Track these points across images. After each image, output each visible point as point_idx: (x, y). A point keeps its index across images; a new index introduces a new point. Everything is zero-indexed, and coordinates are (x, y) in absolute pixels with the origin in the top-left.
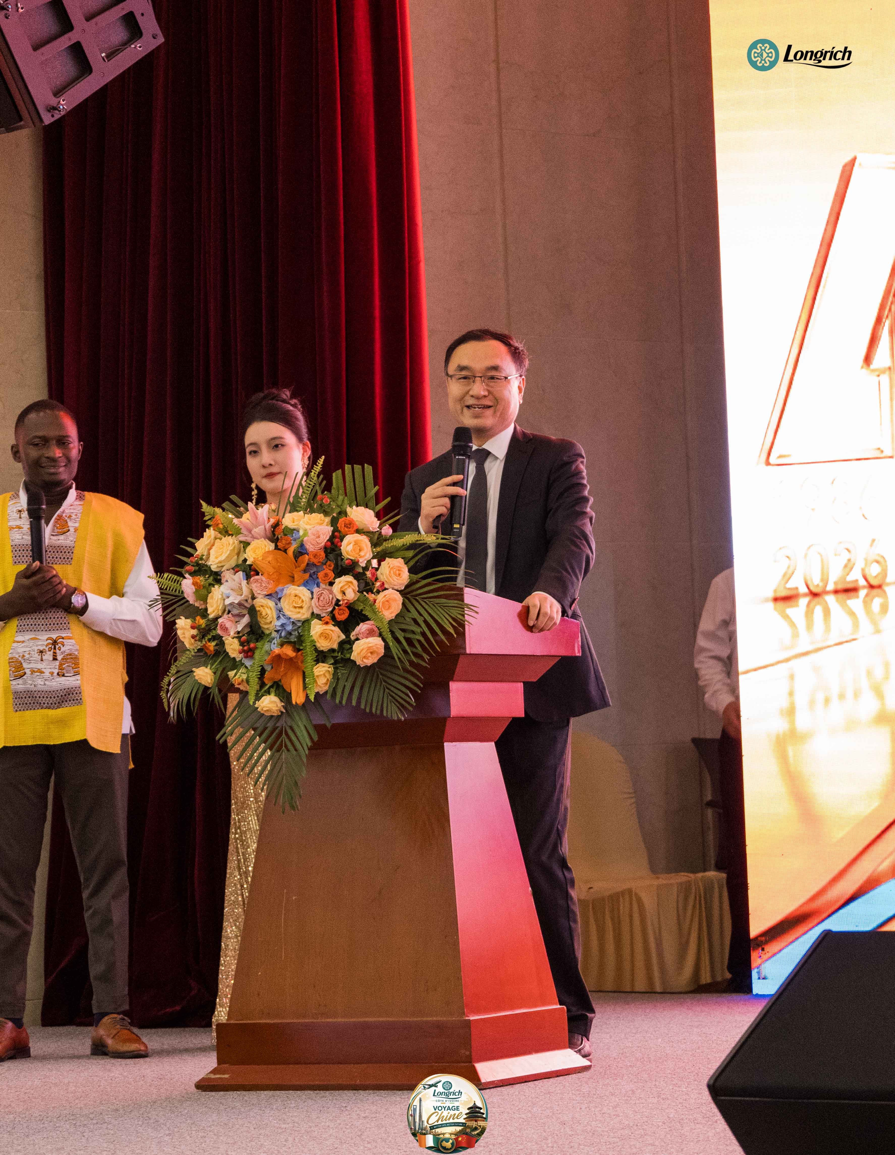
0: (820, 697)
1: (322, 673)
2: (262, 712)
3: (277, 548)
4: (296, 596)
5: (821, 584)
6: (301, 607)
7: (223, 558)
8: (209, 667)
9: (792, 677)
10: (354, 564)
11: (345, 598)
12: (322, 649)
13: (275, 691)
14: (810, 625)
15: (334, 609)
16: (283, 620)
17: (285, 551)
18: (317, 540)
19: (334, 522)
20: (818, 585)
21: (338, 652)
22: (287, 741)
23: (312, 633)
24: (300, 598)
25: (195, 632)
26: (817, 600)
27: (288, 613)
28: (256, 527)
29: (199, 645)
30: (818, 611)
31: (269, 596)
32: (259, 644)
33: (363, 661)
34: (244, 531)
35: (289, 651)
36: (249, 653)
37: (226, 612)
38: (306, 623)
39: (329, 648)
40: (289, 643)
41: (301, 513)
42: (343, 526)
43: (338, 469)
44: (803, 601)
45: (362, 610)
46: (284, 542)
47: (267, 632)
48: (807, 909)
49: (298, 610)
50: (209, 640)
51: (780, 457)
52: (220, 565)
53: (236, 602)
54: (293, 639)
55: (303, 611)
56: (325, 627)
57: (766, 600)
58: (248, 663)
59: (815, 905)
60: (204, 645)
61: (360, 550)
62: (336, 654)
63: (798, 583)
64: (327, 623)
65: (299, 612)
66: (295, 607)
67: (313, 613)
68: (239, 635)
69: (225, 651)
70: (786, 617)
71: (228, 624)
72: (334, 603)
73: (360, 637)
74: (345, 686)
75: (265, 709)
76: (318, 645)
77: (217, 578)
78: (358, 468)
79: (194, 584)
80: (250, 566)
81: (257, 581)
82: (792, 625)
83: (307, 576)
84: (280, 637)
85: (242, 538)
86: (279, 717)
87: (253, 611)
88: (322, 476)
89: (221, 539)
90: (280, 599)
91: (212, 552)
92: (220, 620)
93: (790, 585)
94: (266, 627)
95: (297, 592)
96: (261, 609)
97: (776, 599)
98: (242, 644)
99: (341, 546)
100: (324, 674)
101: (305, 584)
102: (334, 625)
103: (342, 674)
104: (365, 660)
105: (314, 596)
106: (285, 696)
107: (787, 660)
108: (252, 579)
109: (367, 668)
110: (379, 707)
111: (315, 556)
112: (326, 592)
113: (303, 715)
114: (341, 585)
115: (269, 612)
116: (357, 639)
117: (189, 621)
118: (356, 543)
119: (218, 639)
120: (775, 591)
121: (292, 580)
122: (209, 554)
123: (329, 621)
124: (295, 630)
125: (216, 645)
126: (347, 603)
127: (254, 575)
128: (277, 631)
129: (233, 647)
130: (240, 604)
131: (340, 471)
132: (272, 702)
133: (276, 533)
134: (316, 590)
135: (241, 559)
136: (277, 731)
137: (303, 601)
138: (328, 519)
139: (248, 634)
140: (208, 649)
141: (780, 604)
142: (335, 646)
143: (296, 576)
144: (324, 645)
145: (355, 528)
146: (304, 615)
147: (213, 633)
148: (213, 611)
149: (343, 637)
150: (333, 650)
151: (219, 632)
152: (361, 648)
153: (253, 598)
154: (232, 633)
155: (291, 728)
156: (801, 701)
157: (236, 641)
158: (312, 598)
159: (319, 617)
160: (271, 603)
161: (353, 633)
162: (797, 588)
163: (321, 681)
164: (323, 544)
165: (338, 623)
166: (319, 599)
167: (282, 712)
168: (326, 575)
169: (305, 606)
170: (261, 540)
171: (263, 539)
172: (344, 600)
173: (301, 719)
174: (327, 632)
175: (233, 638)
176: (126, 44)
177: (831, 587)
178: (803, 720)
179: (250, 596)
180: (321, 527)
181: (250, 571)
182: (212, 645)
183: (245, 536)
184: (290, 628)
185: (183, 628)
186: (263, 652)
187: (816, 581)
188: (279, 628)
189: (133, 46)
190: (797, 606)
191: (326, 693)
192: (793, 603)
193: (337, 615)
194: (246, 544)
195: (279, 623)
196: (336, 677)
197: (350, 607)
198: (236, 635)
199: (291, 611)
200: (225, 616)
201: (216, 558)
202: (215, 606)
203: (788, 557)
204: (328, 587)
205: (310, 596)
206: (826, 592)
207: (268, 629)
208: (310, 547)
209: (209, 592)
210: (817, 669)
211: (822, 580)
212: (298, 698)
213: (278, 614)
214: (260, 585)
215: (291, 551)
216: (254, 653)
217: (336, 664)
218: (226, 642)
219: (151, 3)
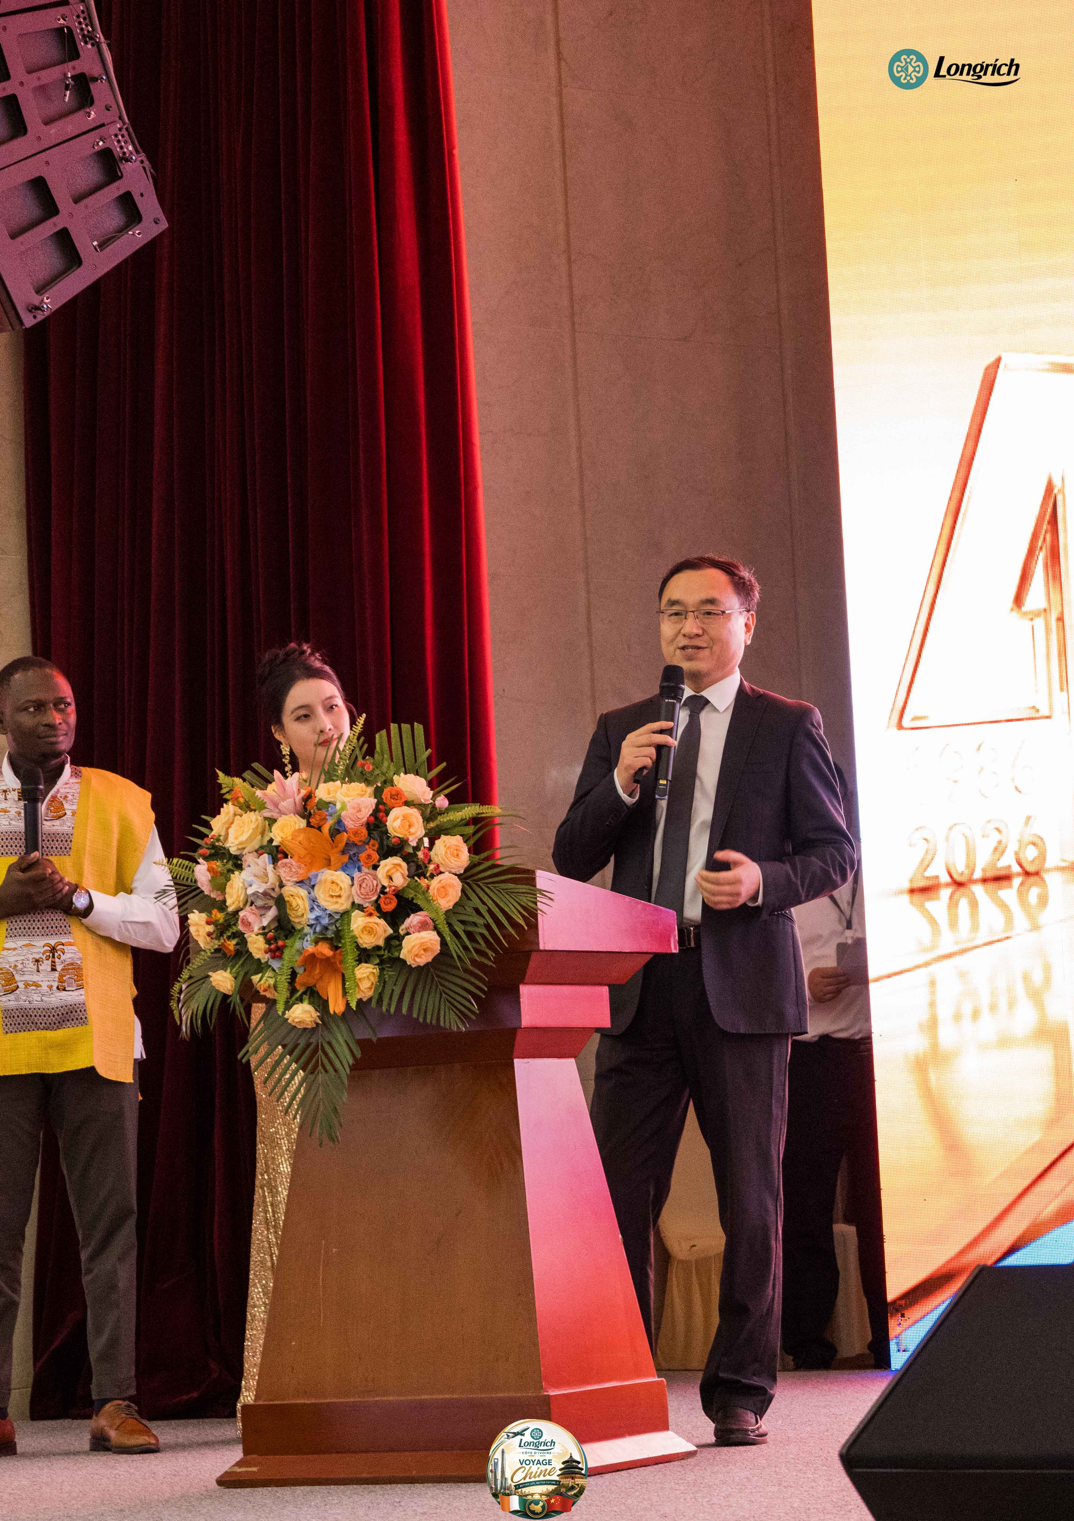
0: (967, 1008)
1: (365, 975)
2: (293, 1024)
3: (309, 824)
4: (333, 882)
5: (966, 872)
6: (339, 896)
7: (244, 838)
8: (228, 971)
9: (932, 984)
10: (403, 842)
11: (392, 884)
12: (364, 946)
13: (309, 998)
14: (953, 921)
15: (379, 896)
16: (317, 912)
17: (319, 829)
18: (358, 814)
19: (378, 793)
20: (962, 874)
21: (384, 950)
22: (324, 1058)
23: (353, 927)
24: (337, 885)
25: (210, 928)
26: (962, 890)
27: (323, 903)
28: (284, 800)
29: (216, 944)
30: (964, 904)
31: (300, 883)
32: (288, 942)
33: (414, 960)
34: (269, 805)
35: (325, 950)
36: (277, 952)
37: (249, 904)
38: (345, 914)
39: (373, 945)
40: (325, 939)
41: (338, 782)
42: (389, 796)
43: (383, 729)
44: (945, 893)
45: (413, 899)
46: (317, 817)
47: (298, 927)
48: (955, 1264)
49: (335, 899)
50: (229, 938)
51: (915, 719)
52: (240, 847)
53: (261, 891)
54: (330, 934)
55: (341, 900)
56: (368, 919)
57: (901, 892)
58: (275, 964)
60: (223, 944)
61: (410, 826)
62: (382, 952)
63: (938, 871)
64: (371, 915)
65: (337, 902)
66: (332, 896)
67: (353, 903)
68: (264, 931)
69: (248, 951)
70: (925, 913)
71: (251, 918)
72: (379, 891)
73: (411, 930)
74: (393, 990)
75: (296, 1020)
76: (360, 941)
77: (237, 863)
78: (405, 727)
79: (209, 870)
80: (277, 847)
81: (285, 865)
82: (933, 921)
83: (346, 858)
84: (315, 932)
85: (267, 814)
86: (313, 1030)
87: (281, 902)
88: (362, 739)
89: (241, 816)
90: (313, 887)
91: (231, 831)
92: (241, 914)
93: (928, 873)
94: (296, 920)
95: (334, 878)
96: (291, 899)
97: (912, 891)
98: (268, 942)
99: (386, 821)
100: (368, 977)
101: (344, 868)
102: (379, 917)
103: (390, 977)
104: (417, 960)
105: (355, 882)
106: (321, 1004)
107: (927, 964)
108: (280, 862)
109: (419, 968)
110: (435, 1016)
111: (356, 834)
112: (369, 878)
113: (343, 1027)
114: (388, 868)
115: (300, 902)
116: (408, 934)
117: (204, 916)
118: (405, 817)
119: (240, 936)
120: (911, 881)
121: (328, 863)
122: (227, 834)
123: (373, 912)
124: (332, 924)
125: (237, 944)
126: (394, 890)
127: (281, 859)
128: (311, 926)
129: (257, 946)
130: (265, 894)
131: (384, 732)
132: (305, 1012)
133: (308, 808)
134: (357, 875)
135: (267, 839)
136: (312, 1047)
137: (341, 889)
138: (370, 790)
139: (276, 929)
140: (227, 949)
141: (917, 897)
142: (381, 943)
143: (332, 859)
144: (367, 941)
145: (403, 800)
146: (343, 905)
147: (234, 929)
148: (232, 902)
149: (390, 931)
150: (378, 948)
151: (240, 927)
152: (413, 944)
153: (281, 886)
154: (256, 929)
155: (330, 1044)
156: (944, 1012)
157: (261, 939)
158: (353, 885)
159: (361, 908)
160: (303, 892)
161: (403, 927)
162: (937, 877)
163: (365, 985)
164: (365, 819)
165: (383, 915)
166: (360, 886)
167: (317, 1024)
168: (369, 856)
169: (344, 895)
170: (290, 815)
171: (292, 815)
172: (390, 887)
173: (341, 1032)
174: (371, 925)
175: (257, 935)
176: (122, 230)
177: (978, 875)
178: (947, 1035)
179: (277, 884)
180: (362, 799)
181: (277, 854)
182: (232, 944)
183: (271, 811)
184: (325, 921)
185: (197, 924)
186: (293, 951)
187: (960, 868)
188: (313, 922)
189: (130, 233)
190: (938, 898)
191: (370, 999)
192: (932, 894)
193: (382, 905)
194: (272, 821)
195: (312, 916)
196: (382, 980)
197: (399, 895)
198: (261, 931)
199: (327, 901)
200: (248, 908)
201: (236, 838)
202: (235, 897)
203: (925, 839)
204: (371, 871)
205: (350, 883)
206: (972, 881)
207: (299, 923)
208: (349, 824)
209: (228, 879)
210: (963, 975)
211: (967, 866)
212: (336, 1006)
213: (311, 905)
214: (289, 871)
215: (326, 828)
216: (282, 953)
217: (382, 964)
218: (249, 940)
219: (151, 180)
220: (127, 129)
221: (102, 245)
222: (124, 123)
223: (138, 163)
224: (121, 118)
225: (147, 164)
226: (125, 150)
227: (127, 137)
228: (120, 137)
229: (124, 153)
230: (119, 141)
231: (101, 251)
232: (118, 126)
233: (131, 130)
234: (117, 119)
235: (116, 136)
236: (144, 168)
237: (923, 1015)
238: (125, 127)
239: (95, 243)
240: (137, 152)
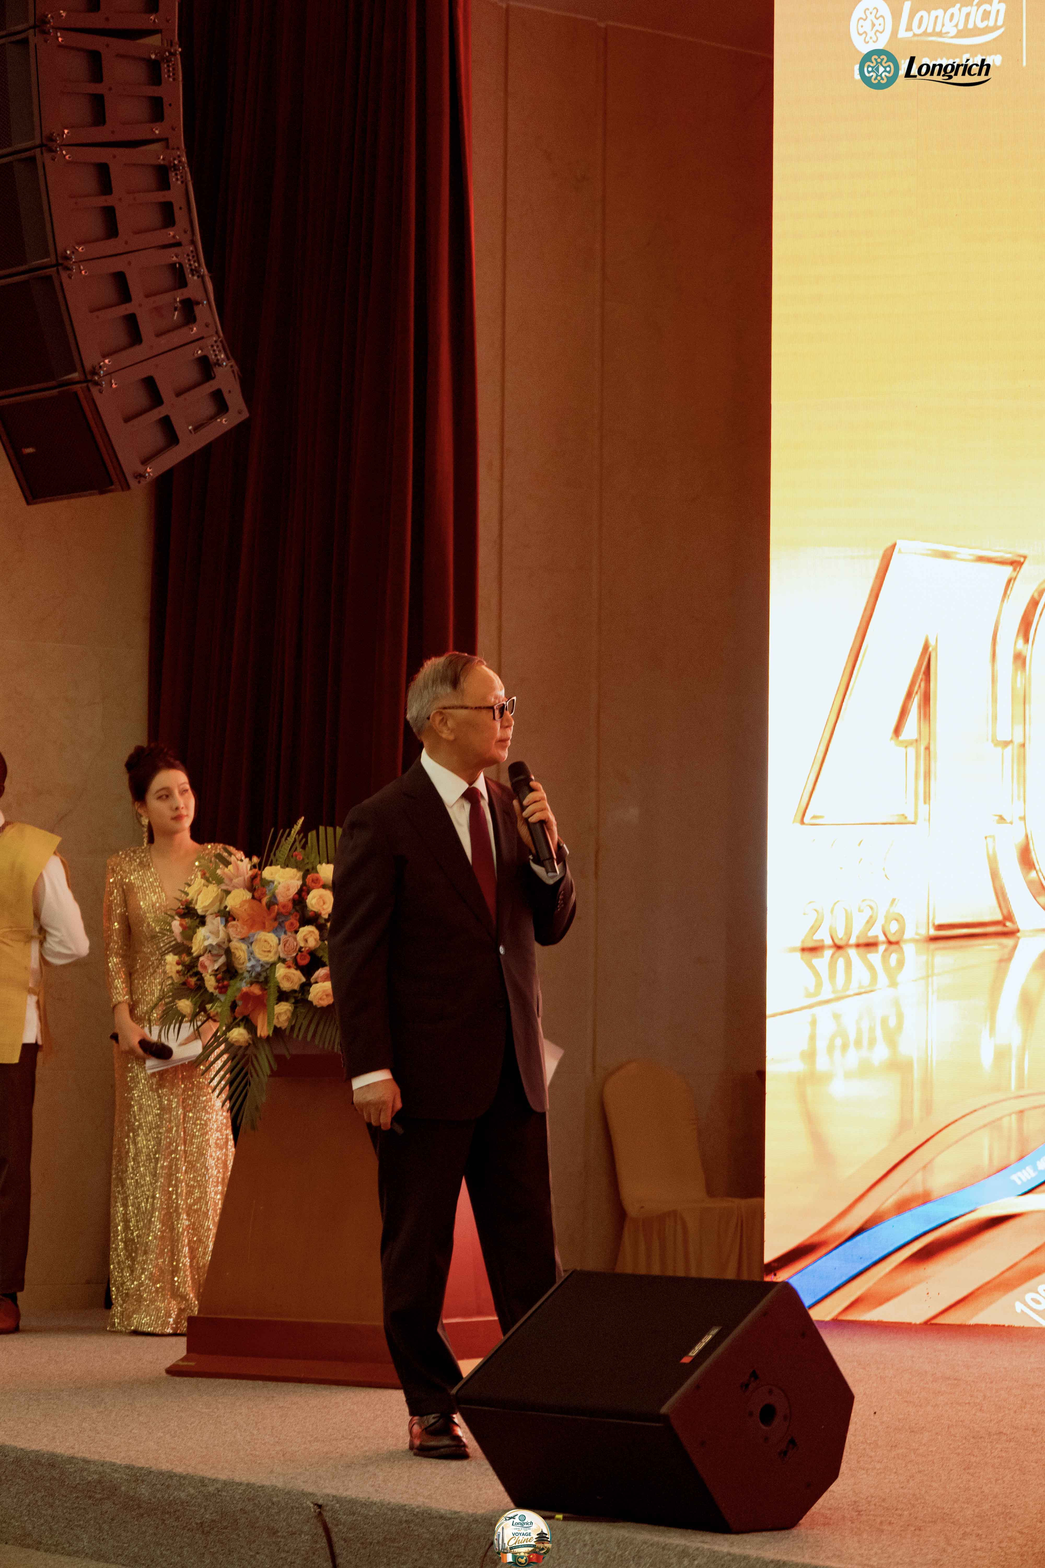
0: (838, 1042)
1: (282, 1011)
2: (232, 1042)
3: (253, 897)
4: (266, 941)
5: (845, 938)
6: (269, 951)
7: (207, 904)
8: (190, 1000)
9: (814, 1023)
10: (317, 916)
11: (308, 946)
12: (284, 989)
13: (245, 1025)
14: (832, 975)
15: (297, 954)
16: (253, 962)
17: (260, 900)
18: (287, 892)
19: (304, 877)
20: (841, 939)
21: (299, 993)
22: (252, 1068)
23: (277, 975)
24: (269, 943)
25: (180, 968)
26: (840, 952)
27: (258, 956)
28: (237, 877)
29: (183, 979)
30: (841, 963)
31: (243, 940)
32: (232, 982)
33: (318, 1002)
34: (226, 881)
35: (256, 990)
36: (223, 989)
37: (207, 952)
38: (273, 965)
39: (290, 989)
40: (257, 982)
41: (279, 866)
42: (311, 881)
43: (313, 830)
44: (828, 953)
45: (322, 957)
46: (259, 892)
47: (240, 972)
48: (816, 1239)
49: (266, 954)
50: (191, 976)
51: (814, 817)
52: (204, 909)
53: (214, 943)
54: (262, 979)
55: (272, 954)
56: (288, 970)
57: (793, 950)
58: (222, 998)
59: (823, 1237)
60: (186, 980)
61: (324, 903)
62: (297, 995)
63: (823, 936)
64: (289, 967)
65: (268, 956)
66: (265, 951)
67: (279, 958)
68: (216, 973)
69: (205, 987)
70: (812, 967)
71: (207, 963)
72: (297, 949)
73: (319, 980)
74: (302, 1023)
75: (234, 1040)
76: (281, 986)
77: (202, 921)
78: (330, 830)
79: (181, 925)
80: (229, 912)
81: (233, 926)
82: (816, 974)
83: (276, 924)
84: (251, 977)
85: (224, 887)
86: (247, 1048)
87: (228, 952)
88: (302, 835)
89: (207, 886)
90: (251, 943)
91: (200, 897)
92: (201, 959)
93: (816, 937)
94: (239, 967)
95: (267, 938)
96: (236, 951)
97: (803, 950)
98: (218, 981)
99: (307, 899)
100: (285, 1012)
101: (275, 931)
102: (296, 969)
103: (301, 1013)
104: (320, 1002)
105: (281, 942)
106: (251, 1028)
107: (811, 1006)
108: (230, 923)
109: (322, 1008)
110: (331, 1043)
111: (284, 906)
112: (291, 939)
113: (267, 1047)
114: (304, 933)
115: (242, 954)
116: (316, 982)
117: (176, 958)
118: (321, 897)
119: (198, 974)
120: (803, 942)
121: (264, 928)
122: (197, 899)
123: (291, 965)
124: (264, 971)
125: (198, 980)
126: (308, 950)
127: (231, 921)
128: (249, 972)
129: (210, 983)
130: (219, 945)
131: (314, 832)
132: (241, 1034)
133: (254, 885)
134: (283, 937)
135: (223, 906)
136: (246, 1058)
137: (271, 946)
138: (300, 874)
139: (225, 972)
140: (189, 983)
141: (807, 955)
142: (296, 987)
143: (267, 923)
144: (286, 986)
145: (321, 884)
146: (271, 958)
147: (195, 970)
148: (196, 949)
149: (304, 980)
150: (294, 991)
151: (200, 969)
152: (317, 991)
153: (230, 941)
154: (210, 971)
155: (256, 1057)
156: (821, 1045)
157: (213, 978)
158: (280, 944)
159: (283, 961)
160: (244, 947)
161: (314, 977)
162: (822, 941)
163: (283, 1018)
164: (291, 897)
165: (298, 967)
166: (285, 945)
167: (249, 1044)
168: (292, 924)
169: (273, 951)
170: (240, 889)
171: (242, 889)
172: (306, 947)
173: (265, 1050)
174: (289, 975)
175: (210, 975)
176: (213, 418)
177: (853, 941)
178: (822, 1063)
179: (226, 939)
180: (292, 881)
181: (227, 916)
182: (193, 981)
183: (227, 885)
184: (259, 969)
185: (170, 964)
186: (235, 989)
187: (840, 935)
188: (249, 969)
189: (219, 420)
190: (823, 956)
191: (286, 1029)
192: (819, 953)
193: (299, 960)
194: (228, 892)
195: (249, 964)
196: (294, 1014)
197: (312, 953)
198: (213, 973)
199: (260, 954)
200: (206, 955)
201: (202, 903)
202: (197, 946)
203: (816, 911)
204: (294, 935)
205: (278, 941)
206: (848, 945)
207: (241, 969)
208: (281, 899)
209: (195, 933)
210: (837, 1017)
211: (846, 934)
212: (264, 1031)
213: (249, 956)
214: (236, 930)
215: (265, 900)
216: (226, 990)
217: (296, 1003)
218: (205, 978)
219: (238, 380)
220: (221, 341)
221: (196, 429)
222: (219, 337)
223: (228, 367)
224: (217, 332)
225: (236, 368)
226: (219, 357)
227: (221, 347)
228: (215, 348)
229: (218, 360)
230: (214, 351)
231: (195, 433)
232: (215, 339)
233: (224, 342)
234: (214, 333)
235: (212, 346)
236: (233, 372)
237: (805, 1046)
238: (220, 340)
239: (190, 428)
240: (228, 359)
